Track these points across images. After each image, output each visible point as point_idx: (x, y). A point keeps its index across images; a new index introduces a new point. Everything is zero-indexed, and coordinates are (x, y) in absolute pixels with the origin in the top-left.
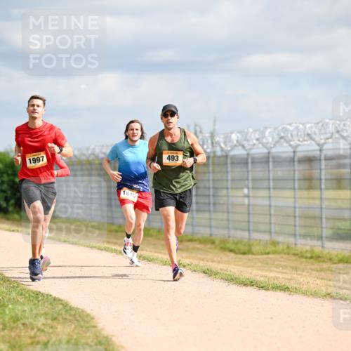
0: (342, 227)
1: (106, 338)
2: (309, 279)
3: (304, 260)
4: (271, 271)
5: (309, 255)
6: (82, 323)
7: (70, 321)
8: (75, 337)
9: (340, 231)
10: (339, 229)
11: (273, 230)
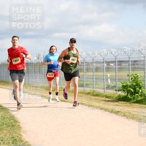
0: (81, 83)
1: (13, 115)
2: (72, 98)
3: (70, 93)
4: (61, 96)
5: (72, 91)
6: (6, 111)
7: (2, 111)
8: (4, 115)
9: (81, 84)
10: (80, 84)
11: (61, 84)
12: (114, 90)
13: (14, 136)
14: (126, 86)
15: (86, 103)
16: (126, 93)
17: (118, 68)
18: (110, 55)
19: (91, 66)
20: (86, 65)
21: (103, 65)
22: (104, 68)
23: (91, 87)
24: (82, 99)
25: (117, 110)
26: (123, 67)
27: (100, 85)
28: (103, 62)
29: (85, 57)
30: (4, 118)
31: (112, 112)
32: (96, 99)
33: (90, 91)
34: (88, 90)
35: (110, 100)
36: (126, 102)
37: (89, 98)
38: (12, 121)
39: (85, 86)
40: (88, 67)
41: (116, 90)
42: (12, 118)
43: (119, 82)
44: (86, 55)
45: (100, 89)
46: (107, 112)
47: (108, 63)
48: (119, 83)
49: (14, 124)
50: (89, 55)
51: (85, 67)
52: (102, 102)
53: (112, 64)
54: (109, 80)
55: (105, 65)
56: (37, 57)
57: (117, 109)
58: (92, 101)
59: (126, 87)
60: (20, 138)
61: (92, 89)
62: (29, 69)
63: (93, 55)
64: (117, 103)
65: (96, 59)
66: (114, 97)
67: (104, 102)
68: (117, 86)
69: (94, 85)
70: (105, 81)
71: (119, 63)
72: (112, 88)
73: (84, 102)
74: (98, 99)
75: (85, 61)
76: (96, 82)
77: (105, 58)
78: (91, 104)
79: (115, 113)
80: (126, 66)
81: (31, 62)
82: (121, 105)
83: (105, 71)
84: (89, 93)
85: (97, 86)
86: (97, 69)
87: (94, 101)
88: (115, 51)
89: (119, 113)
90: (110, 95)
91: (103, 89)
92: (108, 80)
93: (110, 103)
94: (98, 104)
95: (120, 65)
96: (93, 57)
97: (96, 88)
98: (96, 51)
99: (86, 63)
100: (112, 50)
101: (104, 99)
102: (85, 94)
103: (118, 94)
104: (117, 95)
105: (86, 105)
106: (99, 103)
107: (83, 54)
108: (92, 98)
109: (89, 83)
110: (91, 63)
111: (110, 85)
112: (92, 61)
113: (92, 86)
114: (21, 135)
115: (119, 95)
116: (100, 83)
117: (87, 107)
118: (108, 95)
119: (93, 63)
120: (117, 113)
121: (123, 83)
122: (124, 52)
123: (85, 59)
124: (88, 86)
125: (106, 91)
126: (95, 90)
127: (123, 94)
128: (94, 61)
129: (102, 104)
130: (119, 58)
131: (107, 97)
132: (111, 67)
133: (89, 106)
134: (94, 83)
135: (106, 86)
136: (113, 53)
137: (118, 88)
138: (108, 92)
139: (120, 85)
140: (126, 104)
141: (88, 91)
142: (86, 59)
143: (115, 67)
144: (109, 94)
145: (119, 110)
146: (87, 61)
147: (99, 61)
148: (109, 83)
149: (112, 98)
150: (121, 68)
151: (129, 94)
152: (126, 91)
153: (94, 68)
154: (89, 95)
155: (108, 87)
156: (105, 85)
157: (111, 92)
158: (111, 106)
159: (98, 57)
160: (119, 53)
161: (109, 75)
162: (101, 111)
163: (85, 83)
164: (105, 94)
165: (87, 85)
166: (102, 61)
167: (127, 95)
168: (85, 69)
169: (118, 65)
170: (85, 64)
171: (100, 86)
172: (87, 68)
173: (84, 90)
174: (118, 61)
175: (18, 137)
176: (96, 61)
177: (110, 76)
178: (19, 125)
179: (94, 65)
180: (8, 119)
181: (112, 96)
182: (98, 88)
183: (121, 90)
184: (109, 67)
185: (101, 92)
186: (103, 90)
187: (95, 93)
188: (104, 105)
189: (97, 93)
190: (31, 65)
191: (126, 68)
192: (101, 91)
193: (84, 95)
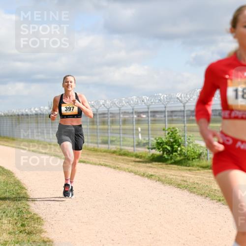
12: (145, 148)
13: (20, 207)
14: (161, 143)
15: (111, 164)
16: (162, 152)
17: (151, 120)
18: (142, 104)
19: (117, 118)
20: (111, 117)
21: (132, 116)
22: (134, 120)
23: (117, 145)
24: (106, 159)
25: (150, 173)
26: (157, 119)
27: (129, 141)
28: (133, 113)
29: (110, 106)
30: (7, 184)
31: (143, 175)
32: (123, 160)
33: (116, 149)
34: (113, 147)
35: (141, 160)
36: (161, 163)
37: (115, 158)
38: (17, 188)
39: (109, 143)
40: (114, 118)
41: (149, 148)
42: (17, 183)
43: (153, 137)
44: (111, 103)
45: (129, 146)
46: (137, 176)
47: (139, 114)
48: (153, 139)
49: (19, 191)
50: (115, 104)
51: (110, 119)
52: (131, 163)
53: (144, 115)
54: (140, 135)
55: (135, 116)
56: (49, 106)
57: (150, 171)
58: (118, 162)
59: (162, 145)
60: (26, 210)
61: (119, 147)
62: (39, 121)
63: (120, 103)
64: (150, 165)
65: (123, 109)
66: (147, 157)
67: (133, 163)
68: (150, 142)
69: (122, 142)
70: (135, 137)
71: (153, 114)
72: (144, 145)
73: (108, 164)
74: (127, 159)
75: (110, 112)
76: (123, 138)
77: (135, 108)
78: (117, 166)
79: (147, 176)
80: (161, 117)
81: (42, 113)
82: (155, 166)
83: (134, 124)
84: (114, 152)
85: (125, 143)
86: (125, 122)
87: (120, 162)
88: (148, 98)
89: (153, 177)
90: (141, 155)
91: (132, 146)
92: (138, 136)
93: (141, 164)
94: (126, 166)
95: (154, 116)
96: (120, 106)
97: (123, 145)
98: (124, 99)
99: (111, 113)
100: (144, 97)
101: (133, 159)
102: (109, 152)
103: (151, 153)
104: (150, 155)
105: (110, 167)
106: (128, 164)
107: (108, 102)
108: (118, 158)
109: (114, 139)
110: (118, 114)
111: (141, 142)
112: (118, 112)
113: (118, 143)
114: (28, 205)
115: (153, 154)
116: (129, 139)
117: (112, 170)
118: (138, 154)
119: (120, 113)
120: (150, 177)
121: (157, 139)
122: (159, 100)
123: (109, 108)
124: (114, 143)
125: (136, 148)
126: (122, 147)
127: (157, 153)
128: (121, 111)
129: (131, 166)
130: (153, 108)
131: (137, 157)
132: (142, 119)
133: (114, 168)
134: (121, 140)
135: (136, 143)
136: (146, 101)
137: (151, 145)
138: (138, 151)
139: (153, 141)
140: (161, 166)
141: (113, 150)
142: (111, 109)
143: (147, 119)
144: (140, 153)
145: (153, 174)
146: (112, 112)
147: (127, 111)
148: (139, 139)
149: (143, 158)
150: (155, 120)
151: (165, 153)
152: (161, 149)
153: (121, 120)
154: (115, 155)
155: (139, 145)
156: (135, 141)
157: (142, 150)
158: (143, 168)
159: (126, 107)
160: (152, 101)
161: (139, 129)
162: (130, 174)
163: (109, 139)
164: (135, 153)
165: (112, 141)
166: (131, 111)
167: (163, 153)
168: (110, 122)
169: (151, 116)
170: (109, 115)
171: (129, 143)
172: (113, 120)
173: (109, 148)
174: (151, 112)
175: (24, 208)
176: (123, 111)
177: (141, 130)
178: (25, 193)
179: (121, 116)
180: (11, 185)
181: (144, 155)
182: (126, 145)
183: (155, 148)
184: (140, 118)
185: (130, 151)
186: (132, 148)
187: (122, 152)
188: (134, 167)
189: (124, 152)
190: (41, 116)
191: (162, 120)
192: (130, 149)
193: (108, 154)
